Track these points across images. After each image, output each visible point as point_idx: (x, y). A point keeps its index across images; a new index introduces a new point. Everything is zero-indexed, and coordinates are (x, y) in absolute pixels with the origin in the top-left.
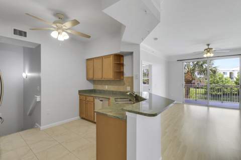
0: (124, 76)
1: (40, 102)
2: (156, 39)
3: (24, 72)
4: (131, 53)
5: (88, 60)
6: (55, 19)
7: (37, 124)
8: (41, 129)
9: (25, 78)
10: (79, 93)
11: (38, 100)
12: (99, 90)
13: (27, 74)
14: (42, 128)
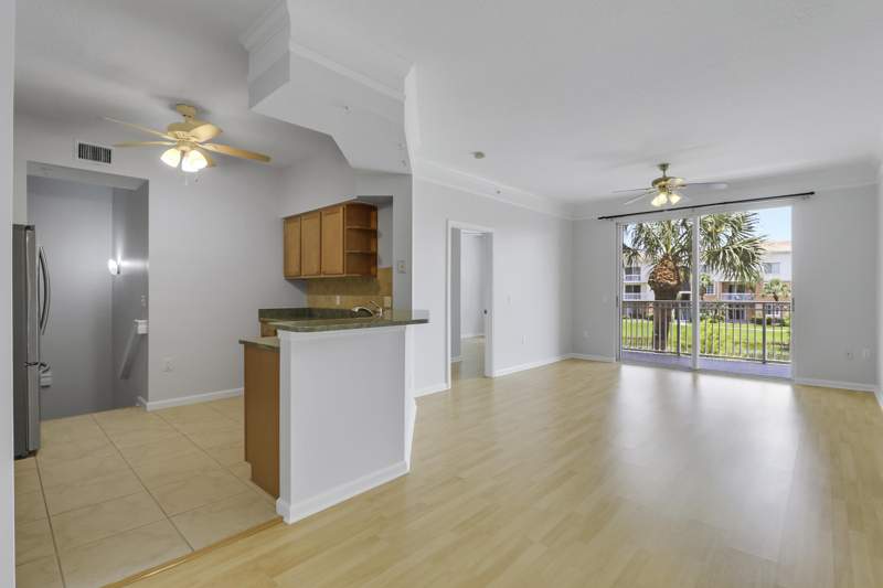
0: (379, 267)
1: (145, 336)
2: (479, 155)
3: (114, 257)
4: (389, 201)
5: (288, 220)
6: (176, 118)
7: (140, 398)
8: (148, 409)
9: (115, 273)
10: (260, 316)
11: (141, 329)
12: (319, 310)
13: (119, 263)
14: (151, 405)
